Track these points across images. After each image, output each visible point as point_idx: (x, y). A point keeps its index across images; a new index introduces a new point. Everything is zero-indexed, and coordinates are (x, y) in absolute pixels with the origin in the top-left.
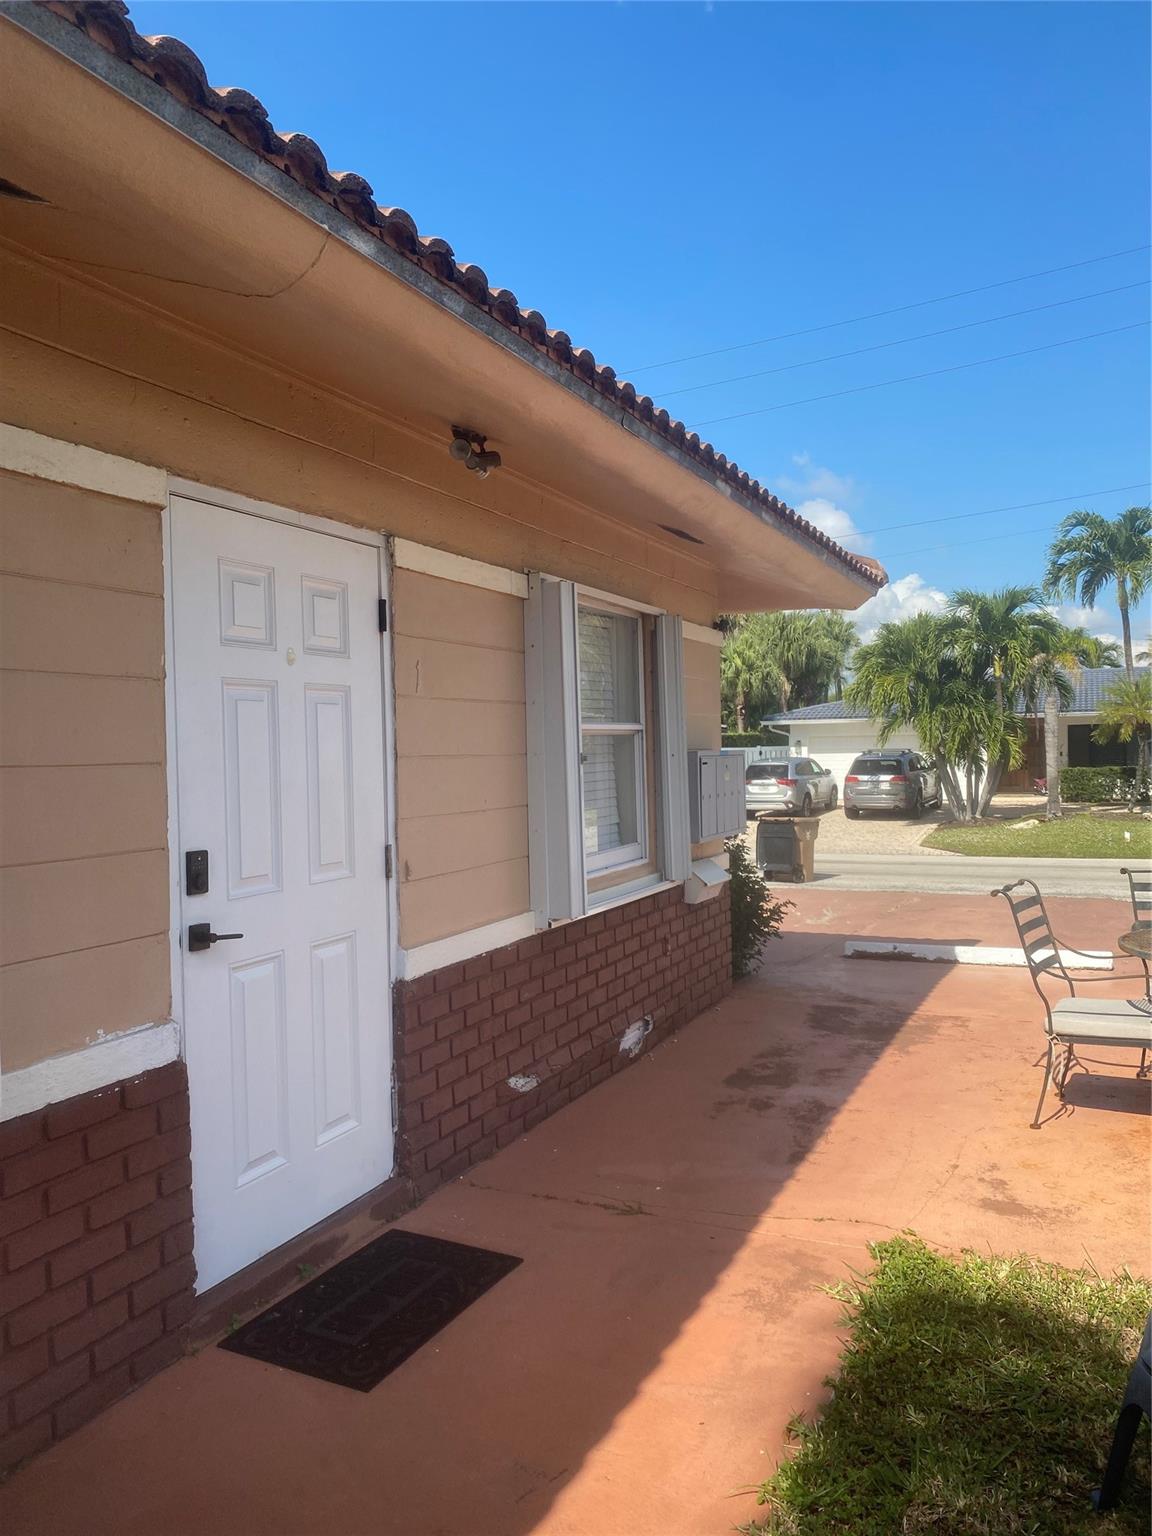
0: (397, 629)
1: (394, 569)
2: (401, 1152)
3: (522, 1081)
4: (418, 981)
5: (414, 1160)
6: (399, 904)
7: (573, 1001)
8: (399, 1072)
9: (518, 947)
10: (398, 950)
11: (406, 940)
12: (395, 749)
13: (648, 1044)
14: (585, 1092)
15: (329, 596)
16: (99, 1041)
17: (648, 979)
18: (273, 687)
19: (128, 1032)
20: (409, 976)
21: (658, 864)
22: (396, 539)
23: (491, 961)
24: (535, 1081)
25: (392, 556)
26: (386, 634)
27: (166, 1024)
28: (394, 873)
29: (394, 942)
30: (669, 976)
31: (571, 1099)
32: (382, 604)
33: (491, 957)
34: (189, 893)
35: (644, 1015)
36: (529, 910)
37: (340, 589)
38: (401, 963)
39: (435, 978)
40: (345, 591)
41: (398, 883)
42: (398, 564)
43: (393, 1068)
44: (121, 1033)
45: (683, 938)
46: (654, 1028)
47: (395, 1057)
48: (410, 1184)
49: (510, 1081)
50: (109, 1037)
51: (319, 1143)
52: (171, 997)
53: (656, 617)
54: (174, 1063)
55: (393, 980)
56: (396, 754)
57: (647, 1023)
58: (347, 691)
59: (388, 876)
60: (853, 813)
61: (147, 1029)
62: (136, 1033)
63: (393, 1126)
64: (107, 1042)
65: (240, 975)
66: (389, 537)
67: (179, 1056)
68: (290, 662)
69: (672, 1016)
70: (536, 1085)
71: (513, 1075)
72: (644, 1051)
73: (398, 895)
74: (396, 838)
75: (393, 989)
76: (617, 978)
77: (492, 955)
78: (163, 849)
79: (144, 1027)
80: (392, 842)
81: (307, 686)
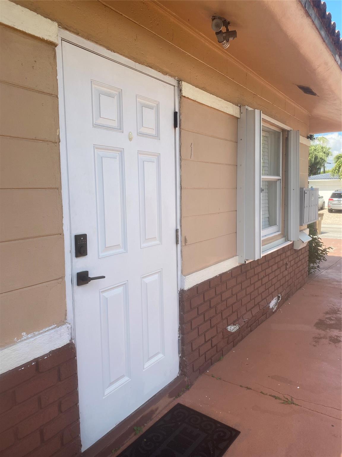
0: (182, 127)
1: (182, 97)
2: (182, 365)
3: (233, 327)
4: (190, 290)
5: (188, 368)
6: (182, 256)
7: (253, 291)
8: (182, 330)
9: (232, 271)
10: (181, 276)
11: (185, 272)
12: (181, 185)
13: (279, 305)
14: (256, 327)
15: (151, 108)
16: (23, 339)
17: (280, 280)
18: (121, 152)
19: (41, 331)
20: (186, 288)
21: (285, 234)
22: (183, 82)
23: (221, 278)
24: (238, 326)
25: (181, 90)
26: (177, 129)
27: (63, 325)
28: (180, 242)
29: (179, 273)
30: (287, 278)
31: (251, 331)
32: (175, 114)
33: (221, 276)
34: (77, 256)
35: (278, 294)
36: (236, 255)
37: (155, 105)
38: (183, 281)
39: (197, 288)
40: (158, 105)
41: (181, 246)
42: (183, 95)
43: (179, 329)
44: (36, 333)
45: (292, 262)
46: (281, 299)
47: (180, 323)
48: (186, 379)
49: (228, 327)
50: (29, 336)
51: (145, 368)
52: (66, 311)
53: (288, 131)
54: (68, 345)
55: (179, 290)
56: (181, 187)
57: (279, 297)
58: (158, 156)
59: (177, 243)
60: (331, 211)
61: (52, 329)
62: (46, 332)
63: (179, 354)
64: (28, 339)
65: (105, 294)
66: (179, 81)
67: (71, 340)
68: (130, 139)
69: (287, 294)
70: (238, 328)
71: (229, 325)
72: (277, 308)
73: (181, 251)
74: (181, 226)
75: (179, 293)
76: (269, 281)
77: (221, 275)
78: (61, 234)
79: (51, 328)
80: (179, 228)
81: (139, 152)
